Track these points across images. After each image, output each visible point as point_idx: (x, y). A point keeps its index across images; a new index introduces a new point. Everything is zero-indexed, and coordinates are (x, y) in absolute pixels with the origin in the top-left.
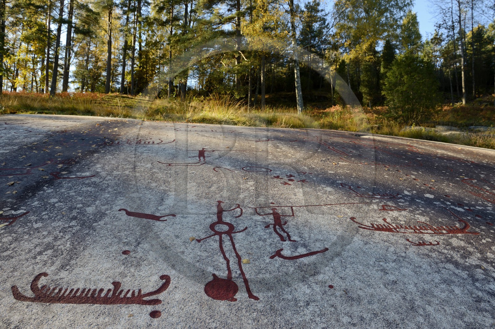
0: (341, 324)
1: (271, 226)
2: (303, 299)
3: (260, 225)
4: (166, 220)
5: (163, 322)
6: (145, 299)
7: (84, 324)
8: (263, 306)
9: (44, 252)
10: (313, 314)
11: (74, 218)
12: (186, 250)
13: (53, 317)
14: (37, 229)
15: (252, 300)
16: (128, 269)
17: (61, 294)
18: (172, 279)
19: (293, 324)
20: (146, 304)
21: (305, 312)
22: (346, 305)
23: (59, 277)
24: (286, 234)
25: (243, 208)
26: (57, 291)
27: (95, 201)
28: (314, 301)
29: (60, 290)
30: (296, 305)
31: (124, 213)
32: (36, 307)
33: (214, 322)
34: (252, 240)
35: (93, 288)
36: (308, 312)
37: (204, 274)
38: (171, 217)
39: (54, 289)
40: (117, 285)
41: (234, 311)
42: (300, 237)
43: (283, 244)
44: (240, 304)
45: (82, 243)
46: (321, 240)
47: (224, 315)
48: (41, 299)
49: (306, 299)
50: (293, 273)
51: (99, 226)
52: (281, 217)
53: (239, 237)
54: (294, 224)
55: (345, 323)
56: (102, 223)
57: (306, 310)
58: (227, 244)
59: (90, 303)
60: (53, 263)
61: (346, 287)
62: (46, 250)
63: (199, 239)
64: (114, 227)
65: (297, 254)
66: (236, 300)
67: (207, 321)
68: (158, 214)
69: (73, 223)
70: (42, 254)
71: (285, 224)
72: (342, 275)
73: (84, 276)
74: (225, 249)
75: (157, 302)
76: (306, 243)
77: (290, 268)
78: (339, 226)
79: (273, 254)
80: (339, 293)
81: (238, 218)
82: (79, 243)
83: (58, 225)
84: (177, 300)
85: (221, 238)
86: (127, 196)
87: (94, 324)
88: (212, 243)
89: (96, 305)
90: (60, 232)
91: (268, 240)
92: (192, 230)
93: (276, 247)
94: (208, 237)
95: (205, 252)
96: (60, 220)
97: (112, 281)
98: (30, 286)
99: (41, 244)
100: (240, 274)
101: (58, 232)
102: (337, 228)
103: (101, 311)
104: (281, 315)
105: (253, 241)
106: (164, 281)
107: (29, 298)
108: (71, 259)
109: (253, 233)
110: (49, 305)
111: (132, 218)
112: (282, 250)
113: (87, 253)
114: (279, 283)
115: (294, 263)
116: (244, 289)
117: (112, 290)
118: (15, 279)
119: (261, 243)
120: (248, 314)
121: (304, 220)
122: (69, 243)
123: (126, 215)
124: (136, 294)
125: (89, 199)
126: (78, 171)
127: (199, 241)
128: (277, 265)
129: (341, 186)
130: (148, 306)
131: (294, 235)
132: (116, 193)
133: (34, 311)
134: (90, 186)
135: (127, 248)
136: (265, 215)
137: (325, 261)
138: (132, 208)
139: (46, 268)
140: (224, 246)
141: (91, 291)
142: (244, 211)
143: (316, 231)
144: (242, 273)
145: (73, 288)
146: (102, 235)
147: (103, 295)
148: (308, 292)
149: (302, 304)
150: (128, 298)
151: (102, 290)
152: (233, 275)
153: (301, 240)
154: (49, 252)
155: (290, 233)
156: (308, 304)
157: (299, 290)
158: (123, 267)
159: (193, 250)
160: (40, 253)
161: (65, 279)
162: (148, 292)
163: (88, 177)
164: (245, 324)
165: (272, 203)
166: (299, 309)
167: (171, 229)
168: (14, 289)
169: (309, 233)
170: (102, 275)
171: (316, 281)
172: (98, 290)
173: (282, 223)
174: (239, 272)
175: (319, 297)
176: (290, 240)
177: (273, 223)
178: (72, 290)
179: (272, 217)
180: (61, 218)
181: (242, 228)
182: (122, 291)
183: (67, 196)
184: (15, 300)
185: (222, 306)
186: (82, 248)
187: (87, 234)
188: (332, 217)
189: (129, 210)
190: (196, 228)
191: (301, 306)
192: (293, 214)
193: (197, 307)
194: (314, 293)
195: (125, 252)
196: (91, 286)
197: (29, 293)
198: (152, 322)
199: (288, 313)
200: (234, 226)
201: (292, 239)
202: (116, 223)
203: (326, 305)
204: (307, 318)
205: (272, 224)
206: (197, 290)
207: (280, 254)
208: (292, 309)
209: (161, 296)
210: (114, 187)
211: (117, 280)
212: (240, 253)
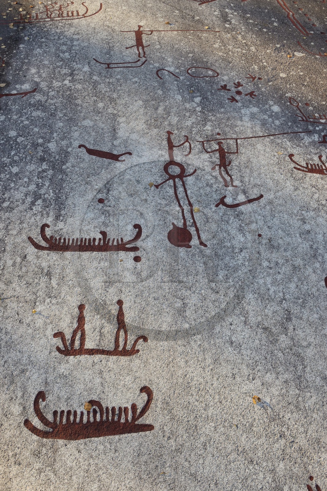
0: (262, 267)
1: (217, 168)
2: (238, 246)
3: (207, 166)
4: (124, 160)
5: (144, 265)
6: (127, 246)
7: (92, 268)
8: (210, 252)
9: (35, 202)
10: (244, 259)
11: (42, 159)
12: (148, 198)
13: (69, 263)
14: (17, 174)
15: (202, 247)
16: (108, 218)
17: (67, 243)
18: (142, 228)
19: (230, 267)
20: (129, 251)
21: (239, 257)
22: (268, 252)
23: (59, 228)
24: (229, 178)
25: (191, 142)
26: (62, 241)
27: (52, 133)
28: (246, 248)
29: (65, 239)
30: (233, 252)
31: (85, 150)
32: (54, 256)
33: (177, 265)
34: (201, 185)
35: (88, 237)
36: (241, 257)
37: (165, 223)
38: (127, 155)
39: (60, 239)
40: (104, 234)
41: (190, 257)
42: (242, 182)
43: (226, 190)
44: (194, 250)
45: (61, 191)
46: (259, 186)
47: (183, 259)
48: (54, 248)
49: (241, 247)
50: (233, 222)
51: (69, 170)
52: (226, 154)
53: (190, 180)
54: (237, 164)
55: (265, 266)
56: (69, 164)
57: (240, 255)
58: (181, 189)
59: (90, 251)
60: (48, 214)
61: (271, 236)
62: (36, 200)
63: (156, 184)
64: (82, 171)
65: (237, 202)
66: (190, 247)
67: (173, 264)
68: (115, 153)
69: (45, 166)
70: (35, 205)
71: (229, 165)
72: (269, 224)
73: (77, 226)
74: (180, 196)
75: (135, 249)
76: (246, 189)
77: (231, 217)
78: (277, 167)
79: (218, 202)
80: (265, 241)
81: (187, 157)
82: (59, 191)
83: (32, 169)
84: (150, 247)
85: (174, 182)
86: (79, 124)
87: (99, 268)
88: (168, 189)
89: (95, 253)
90: (38, 178)
91: (214, 186)
92: (150, 173)
93: (221, 194)
94: (164, 182)
95: (163, 200)
96: (31, 163)
97: (99, 231)
98: (41, 236)
99: (29, 193)
100: (193, 223)
101: (36, 177)
102: (275, 169)
103: (100, 258)
104: (222, 260)
105: (202, 187)
106: (137, 230)
107: (46, 247)
108: (60, 209)
109: (201, 177)
110: (62, 253)
111: (94, 157)
112: (225, 197)
113: (71, 202)
114: (222, 232)
115: (234, 212)
116: (196, 237)
117: (102, 239)
118: (26, 230)
119: (208, 189)
120: (200, 259)
121: (246, 159)
122: (51, 191)
123: (87, 154)
124: (120, 242)
125: (45, 130)
126: (17, 82)
127: (157, 187)
128: (221, 214)
129: (289, 104)
130: (131, 252)
131: (236, 180)
132: (67, 120)
133: (54, 258)
134: (38, 109)
135: (100, 196)
136: (212, 152)
137: (259, 210)
138: (90, 143)
139: (45, 219)
140: (178, 192)
141: (87, 240)
142: (192, 146)
143: (255, 174)
144: (194, 222)
145: (73, 238)
146: (75, 181)
147: (97, 244)
148: (243, 241)
149: (237, 250)
150: (115, 245)
151: (94, 239)
152: (188, 223)
153: (242, 185)
154: (39, 202)
155: (233, 177)
156: (241, 251)
157: (236, 238)
158: (103, 216)
159: (153, 197)
160: (33, 203)
161: (64, 229)
162: (128, 240)
163: (30, 92)
164: (198, 267)
165: (219, 134)
166: (234, 255)
167: (131, 172)
168: (30, 238)
169: (250, 176)
170: (90, 225)
171: (249, 230)
172: (92, 239)
173: (227, 163)
174: (192, 221)
175: (249, 245)
176: (233, 186)
177: (219, 163)
178: (73, 239)
179: (217, 155)
180: (32, 160)
181: (192, 171)
182: (109, 239)
183: (23, 126)
184: (36, 250)
185: (182, 251)
186: (64, 196)
187: (61, 179)
188: (272, 153)
189: (87, 146)
190: (153, 170)
191: (236, 252)
192: (237, 150)
193: (165, 253)
194: (247, 242)
195: (101, 201)
196: (86, 236)
197: (43, 244)
198: (136, 265)
199: (227, 258)
200: (185, 167)
201: (234, 184)
202: (82, 165)
203: (253, 252)
204: (240, 262)
205: (217, 165)
206: (163, 238)
207: (224, 201)
208: (230, 255)
209: (139, 243)
210: (62, 110)
211: (103, 229)
212: (192, 201)
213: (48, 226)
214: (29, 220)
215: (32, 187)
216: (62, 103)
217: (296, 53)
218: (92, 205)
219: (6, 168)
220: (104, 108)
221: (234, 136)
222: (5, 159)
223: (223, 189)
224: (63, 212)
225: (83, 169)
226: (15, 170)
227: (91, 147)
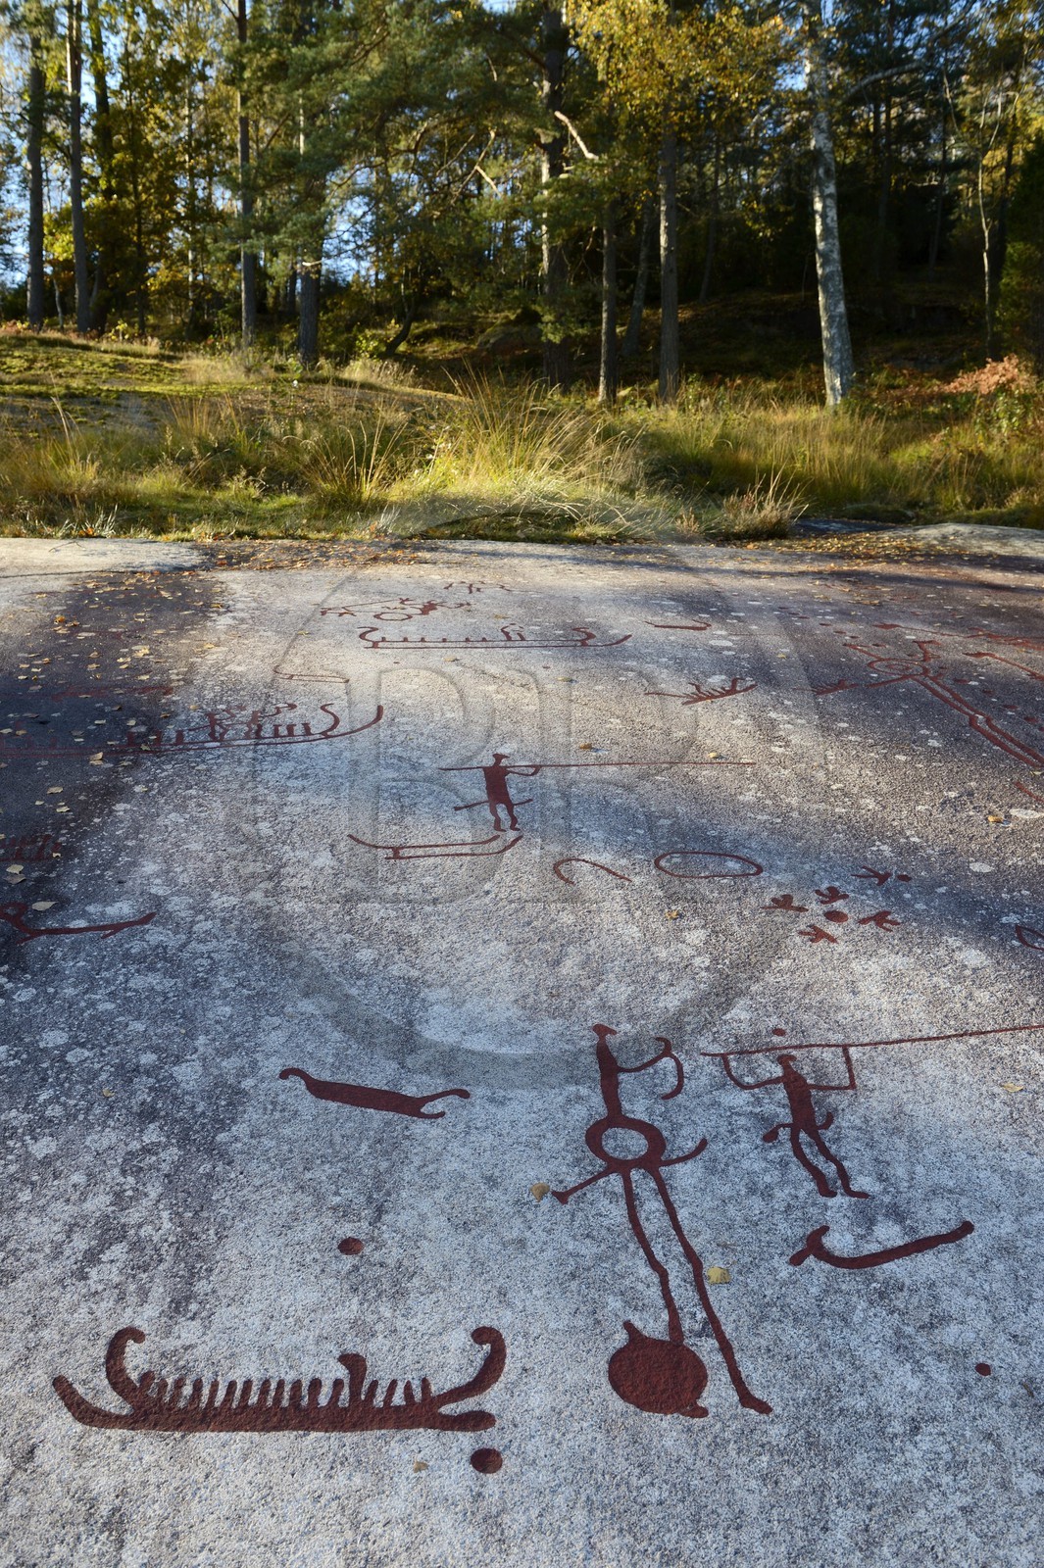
0: (1015, 1496)
1: (784, 1134)
2: (900, 1411)
3: (747, 1130)
4: (442, 1115)
5: (514, 1486)
6: (445, 1410)
7: (298, 1495)
8: (785, 1432)
9: (102, 1252)
10: (933, 1460)
11: (148, 1115)
12: (528, 1234)
13: (207, 1476)
14: (47, 1162)
15: (752, 1411)
16: (372, 1308)
17: (205, 1399)
18: (507, 1342)
19: (876, 1494)
20: (452, 1429)
21: (908, 1454)
22: (1029, 1433)
23: (179, 1343)
24: (834, 1167)
25: (682, 1057)
26: (187, 1390)
27: (191, 1035)
28: (934, 1419)
29: (198, 1386)
30: (881, 1432)
31: (301, 1085)
32: (149, 1448)
33: (652, 1484)
34: (726, 1190)
35: (290, 1377)
36: (918, 1454)
37: (598, 1322)
38: (454, 1100)
39: (179, 1384)
40: (353, 1363)
41: (703, 1451)
42: (881, 1178)
43: (826, 1208)
44: (719, 1425)
45: (205, 1214)
46: (950, 1191)
47: (678, 1462)
48: (151, 1417)
49: (911, 1412)
50: (865, 1320)
51: (239, 1145)
52: (814, 1092)
53: (684, 1177)
54: (858, 1122)
55: (1025, 1494)
56: (240, 1129)
57: (911, 1447)
58: (651, 1207)
59: (294, 1429)
60: (144, 1294)
61: (1031, 1373)
62: (105, 1244)
63: (560, 1189)
64: (286, 1148)
65: (873, 1248)
66: (704, 1413)
67: (634, 1480)
68: (410, 1091)
69: (152, 1135)
70: (100, 1261)
71: (826, 1126)
72: (1017, 1328)
73: (250, 1336)
74: (649, 1229)
75: (479, 1420)
76: (901, 1201)
77: (855, 1299)
78: (1009, 1130)
79: (799, 1248)
80: (1008, 1392)
81: (670, 1102)
82: (196, 1213)
83: (106, 1143)
84: (537, 1412)
85: (627, 1182)
86: (289, 1009)
87: (328, 1496)
88: (604, 1204)
89: (314, 1435)
90: (124, 1173)
91: (778, 1194)
92: (534, 1154)
93: (807, 1220)
94: (588, 1182)
95: (588, 1241)
96: (105, 1125)
97: (337, 1354)
98: (103, 1375)
99: (82, 1223)
100: (705, 1324)
101: (116, 1171)
102: (1004, 1138)
103: (335, 1454)
104: (838, 1465)
105: (731, 1198)
106: (487, 1347)
107: (118, 1417)
108: (192, 1275)
109: (727, 1165)
110: (183, 1437)
111: (333, 1105)
112: (825, 1230)
113: (235, 1251)
114: (826, 1356)
115: (868, 1282)
116: (725, 1376)
117: (346, 1381)
118: (50, 1352)
119: (757, 1204)
120: (745, 1460)
121: (888, 1106)
122: (165, 1215)
123: (309, 1097)
124: (418, 1396)
125: (169, 1028)
126: (91, 898)
127: (562, 1197)
128: (814, 1290)
129: (1016, 943)
130: (460, 1434)
131: (861, 1172)
132: (249, 998)
133: (147, 1458)
134: (152, 968)
135: (347, 1230)
136: (758, 1085)
137: (963, 1275)
138: (320, 1063)
139: (129, 1311)
140: (642, 1216)
141: (287, 1388)
142: (686, 1068)
143: (930, 1154)
144: (712, 1320)
145: (231, 1377)
146: (257, 1182)
147: (323, 1400)
148: (915, 1389)
149: (897, 1427)
150: (398, 1408)
151: (316, 1384)
152: (687, 1324)
153: (885, 1191)
154: (118, 1251)
155: (846, 1164)
156: (915, 1430)
157: (887, 1380)
158: (355, 1300)
159: (549, 1232)
160: (92, 1257)
161: (200, 1348)
162: (448, 1387)
163: (130, 924)
164: (740, 1493)
165: (778, 1032)
166: (889, 1445)
167: (466, 1152)
168: (62, 1387)
169: (911, 1162)
170: (304, 1333)
171: (938, 1347)
172: (305, 1384)
173: (819, 1120)
174: (701, 1315)
175: (946, 1406)
176: (850, 1193)
177: (789, 1120)
178: (232, 1385)
179: (781, 1094)
180: (108, 1116)
181: (691, 1145)
182: (374, 1385)
183: (92, 1017)
184: (79, 1427)
185: (667, 1430)
186: (212, 1232)
187: (209, 1176)
188: (984, 1089)
189: (312, 1071)
190: (545, 1144)
191: (896, 1435)
192: (852, 1077)
193: (599, 1436)
194: (933, 1393)
195: (349, 1246)
196: (283, 1371)
197: (111, 1402)
198: (482, 1486)
199: (859, 1459)
200: (665, 1134)
201: (855, 1187)
202: (287, 1131)
203: (968, 1434)
204: (916, 1475)
205: (784, 1126)
206: (588, 1377)
207: (821, 1246)
208: (870, 1444)
209: (490, 1400)
210: (233, 970)
211: (350, 1347)
212: (697, 1244)
213: (137, 1335)
214: (67, 1317)
215: (98, 1203)
216: (234, 950)
217: (1013, 812)
218: (315, 1260)
219: (11, 1143)
220: (376, 962)
221: (837, 1038)
222: (14, 1113)
223: (814, 1204)
224: (202, 1287)
225: (290, 1141)
226: (42, 1147)
227: (326, 1076)
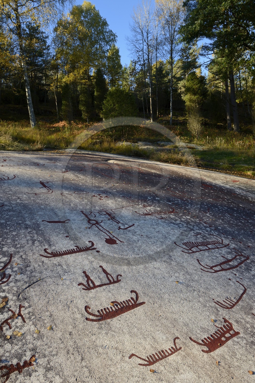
4: (68, 222)
7: (80, 258)
11: (27, 228)
13: (68, 259)
14: (16, 235)
16: (75, 241)
17: (61, 253)
20: (92, 250)
23: (53, 249)
26: (58, 253)
27: (24, 219)
31: (46, 222)
32: (58, 258)
48: (56, 256)
56: (42, 227)
59: (74, 253)
62: (34, 241)
68: (62, 221)
69: (29, 230)
73: (62, 246)
82: (44, 237)
83: (23, 232)
86: (37, 214)
87: (83, 258)
89: (77, 253)
90: (29, 234)
98: (46, 253)
103: (81, 254)
106: (91, 243)
107: (51, 256)
110: (61, 256)
111: (52, 223)
113: (53, 239)
118: (37, 253)
122: (40, 237)
124: (86, 248)
125: (20, 218)
132: (29, 213)
134: (10, 212)
135: (65, 235)
138: (47, 219)
139: (44, 247)
141: (71, 250)
146: (49, 232)
147: (76, 250)
158: (72, 241)
161: (56, 249)
162: (89, 246)
168: (41, 255)
170: (68, 245)
178: (63, 251)
180: (21, 229)
182: (81, 248)
183: (6, 218)
184: (47, 258)
186: (48, 238)
187: (42, 233)
195: (67, 237)
209: (95, 247)
210: (23, 210)
211: (75, 245)
213: (47, 249)
220: (45, 207)
222: (5, 230)
